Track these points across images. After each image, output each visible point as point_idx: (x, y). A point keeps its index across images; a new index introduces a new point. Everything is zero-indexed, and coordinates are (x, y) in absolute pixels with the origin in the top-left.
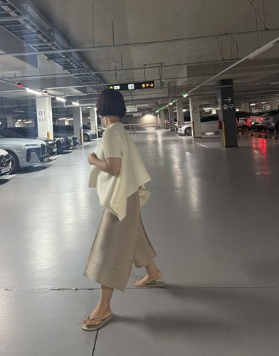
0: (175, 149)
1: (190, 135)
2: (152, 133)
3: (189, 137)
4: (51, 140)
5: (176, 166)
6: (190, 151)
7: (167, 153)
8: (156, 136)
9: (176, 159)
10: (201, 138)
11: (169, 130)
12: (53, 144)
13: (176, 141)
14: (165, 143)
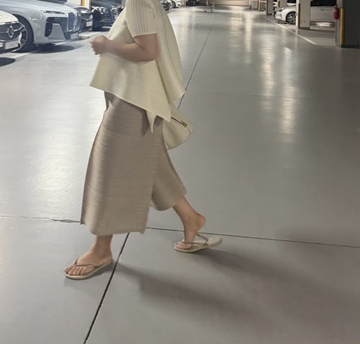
0: (268, 41)
1: (293, 23)
2: (238, 15)
3: (291, 27)
4: (85, 9)
5: (267, 67)
6: (290, 46)
7: (257, 46)
8: (244, 19)
9: (268, 56)
10: (308, 29)
11: (265, 13)
12: (87, 15)
13: (273, 30)
14: (256, 31)
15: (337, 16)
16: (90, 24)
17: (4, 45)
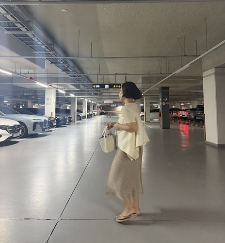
1: (143, 120)
4: (53, 118)
10: (149, 122)
15: (160, 116)
16: (55, 124)
17: (13, 135)
